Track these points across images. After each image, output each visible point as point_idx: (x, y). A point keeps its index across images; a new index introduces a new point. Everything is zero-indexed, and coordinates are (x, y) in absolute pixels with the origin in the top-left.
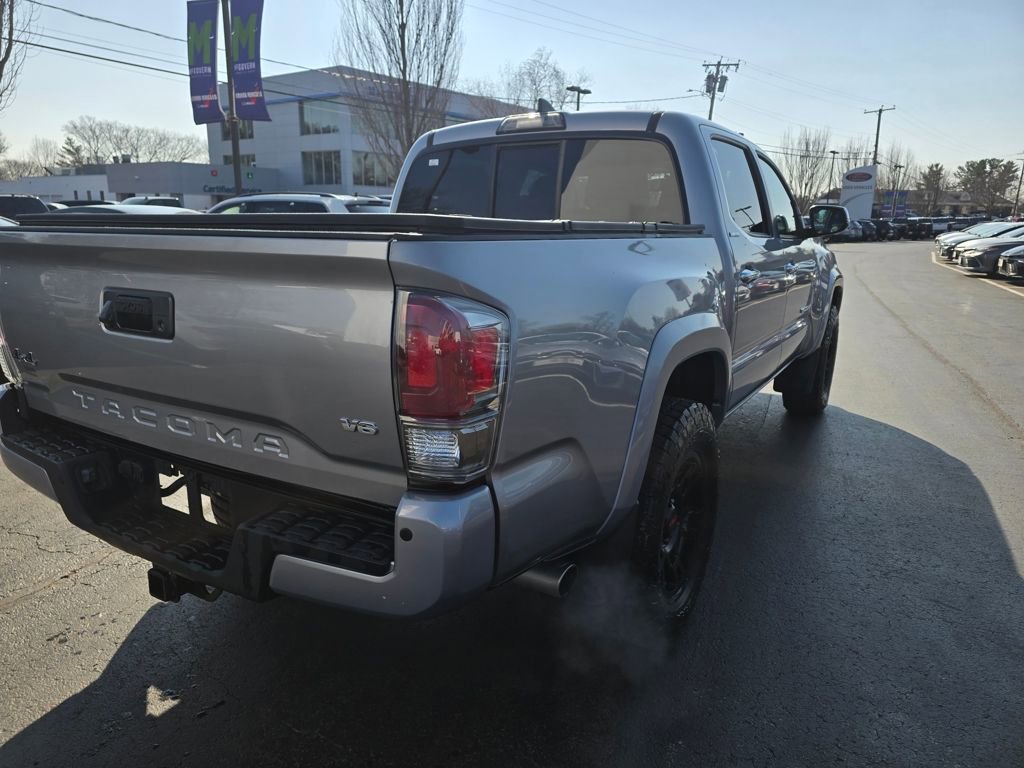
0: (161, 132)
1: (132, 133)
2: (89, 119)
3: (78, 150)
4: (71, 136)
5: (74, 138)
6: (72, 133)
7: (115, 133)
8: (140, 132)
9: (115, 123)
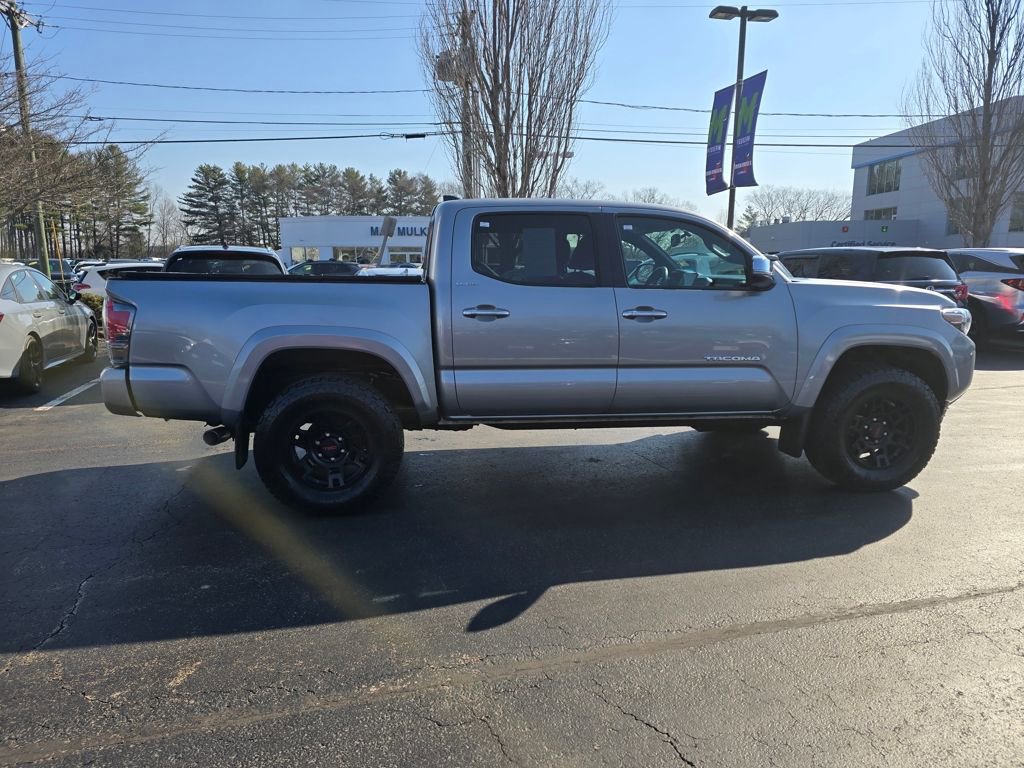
0: (830, 192)
1: (804, 197)
2: (768, 187)
3: (755, 216)
4: (751, 204)
5: (753, 205)
6: (752, 201)
7: (789, 198)
8: (811, 195)
9: (791, 188)
